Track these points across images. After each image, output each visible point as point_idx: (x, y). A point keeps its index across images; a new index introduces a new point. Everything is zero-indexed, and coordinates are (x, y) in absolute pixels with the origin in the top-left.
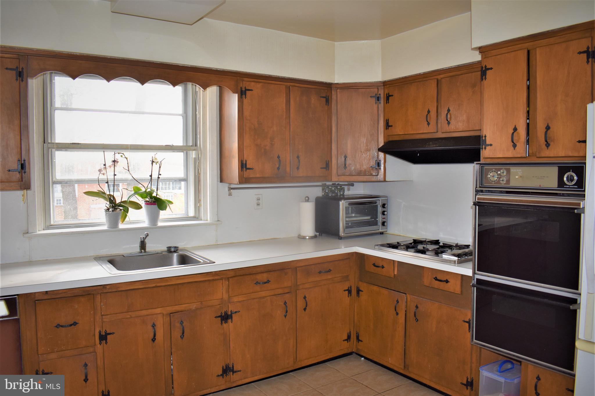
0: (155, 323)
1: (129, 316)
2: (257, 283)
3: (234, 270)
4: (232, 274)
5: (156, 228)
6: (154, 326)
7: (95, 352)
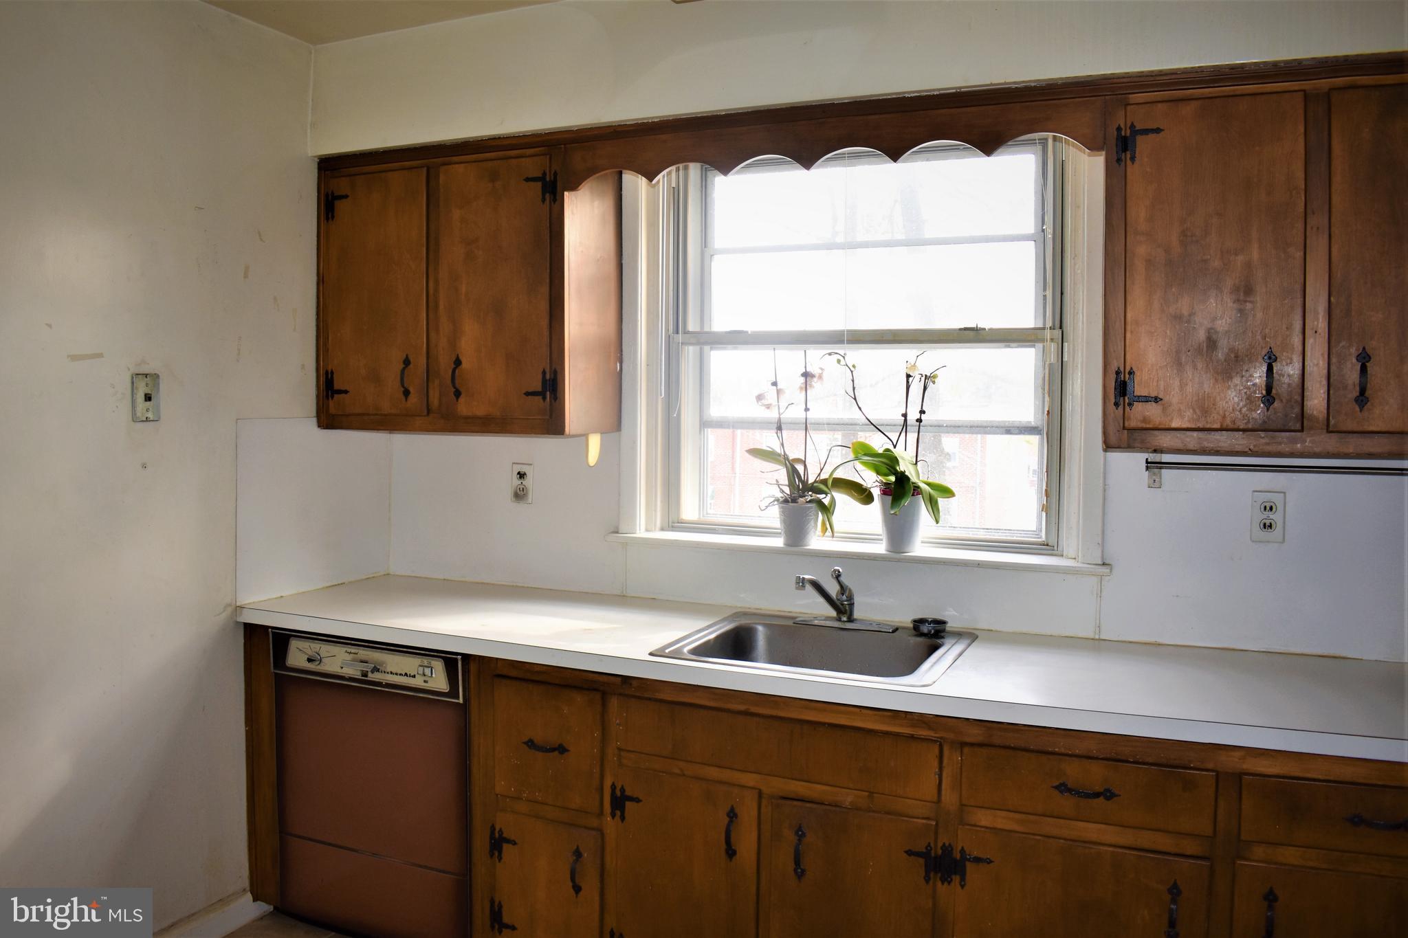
0: (737, 810)
1: (677, 771)
2: (1063, 788)
3: (985, 724)
4: (975, 735)
5: (899, 560)
6: (732, 815)
7: (600, 831)
